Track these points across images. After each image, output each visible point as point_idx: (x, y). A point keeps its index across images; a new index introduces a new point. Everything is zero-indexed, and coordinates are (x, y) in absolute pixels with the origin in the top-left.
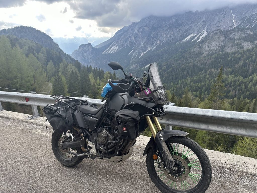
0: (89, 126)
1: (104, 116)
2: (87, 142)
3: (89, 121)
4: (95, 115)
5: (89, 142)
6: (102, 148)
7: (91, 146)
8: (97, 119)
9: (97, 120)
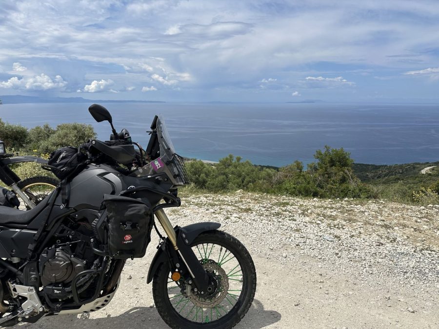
0: (14, 251)
1: (56, 222)
2: (12, 289)
3: (12, 239)
4: (28, 223)
5: (18, 287)
6: (58, 292)
7: (25, 294)
8: (36, 232)
9: (35, 234)
